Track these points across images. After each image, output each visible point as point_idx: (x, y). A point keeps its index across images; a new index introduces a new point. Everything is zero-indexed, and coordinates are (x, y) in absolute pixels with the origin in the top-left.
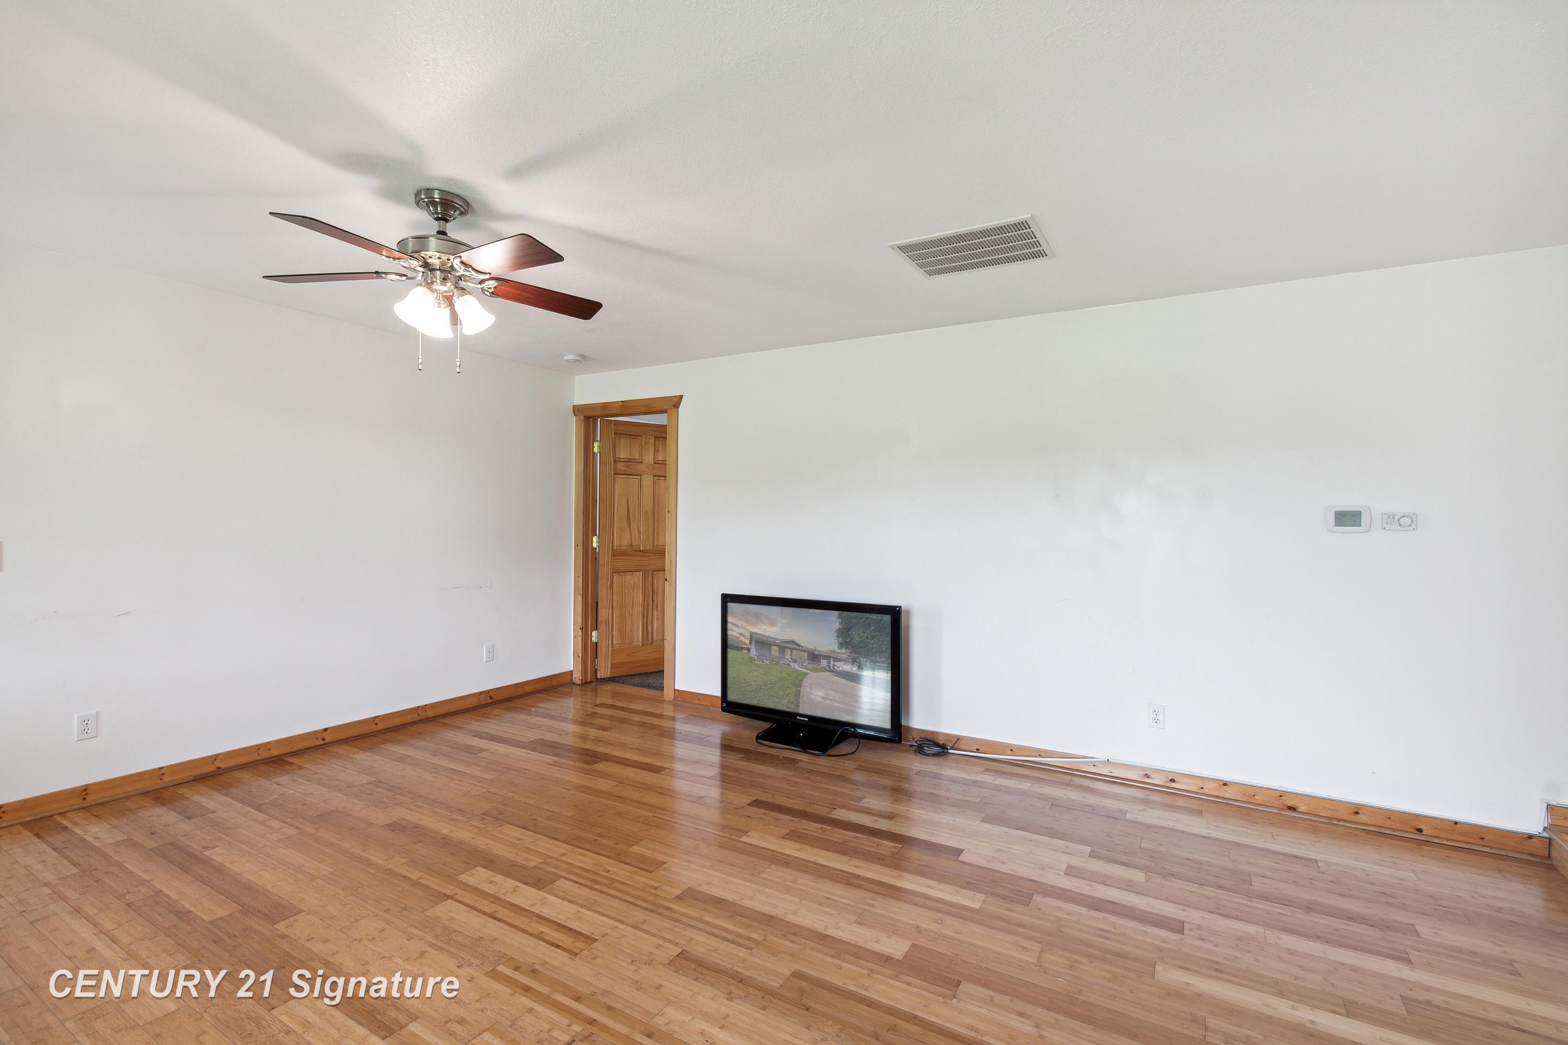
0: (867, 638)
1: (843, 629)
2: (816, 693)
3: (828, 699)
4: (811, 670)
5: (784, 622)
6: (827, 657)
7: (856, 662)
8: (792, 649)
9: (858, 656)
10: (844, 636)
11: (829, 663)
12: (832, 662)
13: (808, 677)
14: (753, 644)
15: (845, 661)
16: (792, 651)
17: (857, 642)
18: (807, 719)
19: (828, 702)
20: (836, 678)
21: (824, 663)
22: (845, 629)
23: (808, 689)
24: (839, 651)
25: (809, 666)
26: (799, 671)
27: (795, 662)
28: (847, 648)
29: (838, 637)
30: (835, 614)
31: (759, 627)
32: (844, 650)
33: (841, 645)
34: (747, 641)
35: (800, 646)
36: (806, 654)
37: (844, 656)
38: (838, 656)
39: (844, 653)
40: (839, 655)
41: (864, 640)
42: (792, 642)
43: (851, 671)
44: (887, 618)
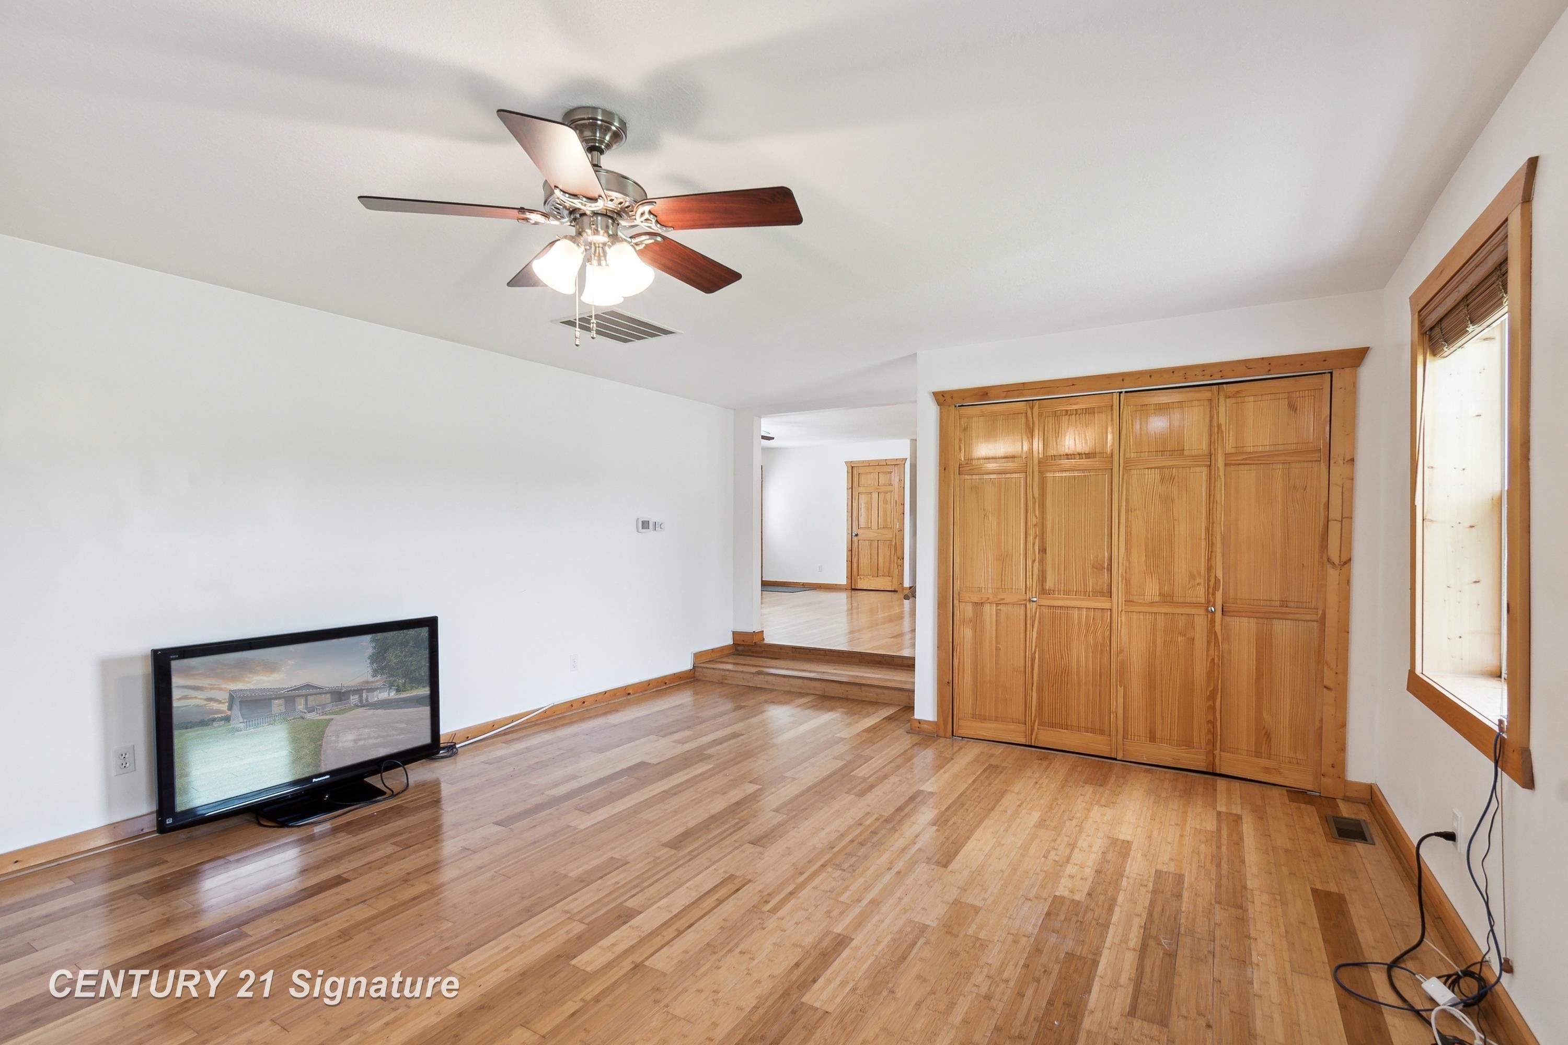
0: (405, 656)
1: (378, 653)
2: (345, 739)
3: (360, 740)
4: (337, 713)
5: (290, 662)
6: (358, 691)
7: (394, 686)
8: (306, 696)
9: (395, 678)
10: (379, 660)
11: (361, 697)
12: (364, 696)
13: (333, 722)
14: (236, 707)
15: (380, 689)
16: (306, 701)
17: (394, 663)
18: (328, 777)
19: (361, 743)
20: (371, 712)
21: (354, 699)
22: (380, 652)
23: (334, 738)
24: (373, 679)
25: (336, 709)
26: (318, 720)
27: (311, 710)
28: (383, 674)
29: (372, 663)
30: (368, 638)
31: (247, 679)
32: (379, 677)
33: (375, 673)
34: (224, 707)
35: (320, 688)
36: (328, 696)
37: (379, 684)
38: (373, 686)
39: (379, 680)
40: (374, 684)
41: (402, 660)
42: (308, 686)
43: (390, 698)
44: (424, 632)
